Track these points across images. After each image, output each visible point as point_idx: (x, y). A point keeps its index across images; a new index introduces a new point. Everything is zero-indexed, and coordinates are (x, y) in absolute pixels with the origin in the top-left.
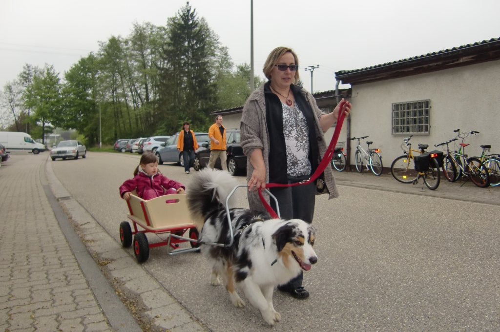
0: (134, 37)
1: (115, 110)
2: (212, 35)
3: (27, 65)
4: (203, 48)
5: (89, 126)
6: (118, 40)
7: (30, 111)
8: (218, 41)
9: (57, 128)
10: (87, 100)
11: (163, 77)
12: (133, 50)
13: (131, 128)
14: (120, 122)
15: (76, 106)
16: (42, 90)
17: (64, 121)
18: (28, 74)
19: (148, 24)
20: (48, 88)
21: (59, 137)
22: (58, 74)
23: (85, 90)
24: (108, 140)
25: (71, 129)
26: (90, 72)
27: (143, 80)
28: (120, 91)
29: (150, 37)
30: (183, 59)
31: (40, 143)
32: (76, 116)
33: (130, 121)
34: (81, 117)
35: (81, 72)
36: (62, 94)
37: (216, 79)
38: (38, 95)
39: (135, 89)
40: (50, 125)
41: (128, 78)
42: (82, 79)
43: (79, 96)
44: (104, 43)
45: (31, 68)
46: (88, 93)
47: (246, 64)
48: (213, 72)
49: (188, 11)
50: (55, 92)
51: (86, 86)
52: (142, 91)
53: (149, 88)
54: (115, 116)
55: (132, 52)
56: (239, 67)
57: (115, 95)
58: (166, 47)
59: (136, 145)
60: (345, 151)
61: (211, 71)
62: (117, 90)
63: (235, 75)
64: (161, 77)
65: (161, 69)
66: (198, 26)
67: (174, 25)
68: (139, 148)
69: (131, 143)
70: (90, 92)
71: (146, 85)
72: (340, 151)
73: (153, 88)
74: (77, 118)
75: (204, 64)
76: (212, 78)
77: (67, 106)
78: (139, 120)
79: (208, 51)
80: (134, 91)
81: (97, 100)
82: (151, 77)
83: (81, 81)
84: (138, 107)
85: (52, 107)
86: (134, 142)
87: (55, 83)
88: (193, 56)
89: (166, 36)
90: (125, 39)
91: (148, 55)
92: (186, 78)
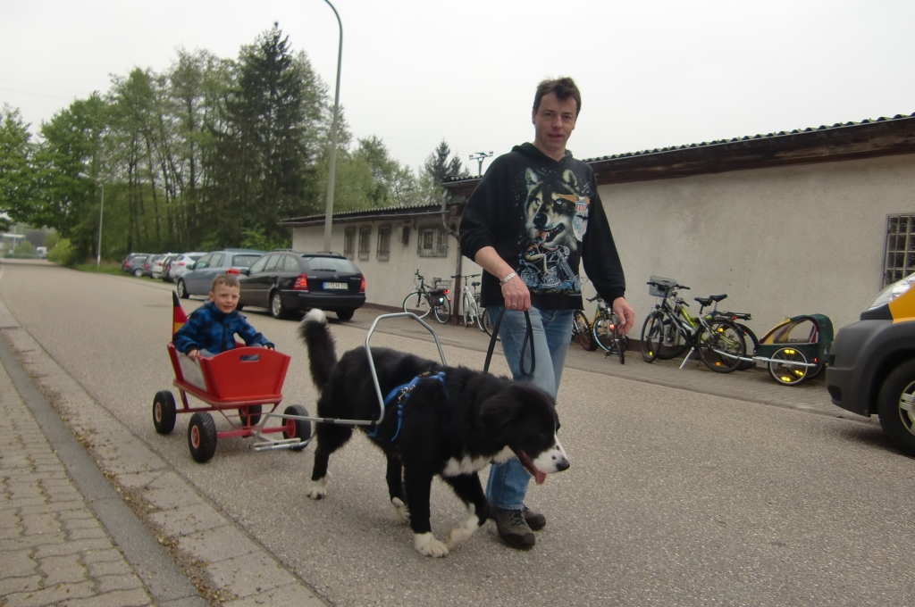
0: (176, 73)
1: (131, 200)
2: (316, 83)
4: (296, 105)
5: (80, 226)
6: (147, 77)
8: (327, 94)
9: (19, 223)
10: (79, 179)
11: (223, 149)
12: (171, 95)
13: (158, 236)
14: (140, 222)
15: (57, 186)
17: (34, 211)
19: (203, 53)
20: (6, 148)
21: (22, 239)
22: (29, 125)
23: (78, 159)
24: (116, 253)
25: (45, 226)
26: (90, 127)
27: (187, 150)
28: (143, 166)
29: (205, 75)
30: (260, 121)
32: (56, 204)
33: (157, 221)
34: (66, 209)
35: (73, 125)
36: (34, 162)
37: (318, 159)
39: (172, 165)
40: (5, 216)
41: (159, 146)
42: (74, 138)
43: (66, 169)
44: (121, 78)
46: (84, 165)
47: (375, 138)
48: (315, 146)
49: (276, 38)
50: (19, 158)
51: (81, 152)
52: (183, 169)
53: (198, 163)
54: (131, 210)
55: (171, 99)
56: (363, 142)
57: (133, 172)
58: (231, 97)
59: (160, 265)
60: (450, 295)
61: (310, 145)
62: (138, 165)
63: (355, 155)
64: (219, 149)
65: (220, 134)
66: (293, 65)
67: (250, 60)
68: (164, 271)
69: (153, 261)
70: (87, 163)
71: (192, 160)
72: (441, 293)
73: (204, 167)
74: (59, 209)
75: (299, 132)
76: (311, 158)
77: (42, 186)
78: (174, 221)
79: (309, 109)
80: (169, 168)
81: (98, 179)
82: (202, 147)
83: (72, 140)
84: (174, 197)
85: (11, 184)
86: (157, 258)
87: (20, 141)
88: (278, 116)
89: (234, 78)
90: (159, 74)
91: (199, 107)
92: (262, 155)
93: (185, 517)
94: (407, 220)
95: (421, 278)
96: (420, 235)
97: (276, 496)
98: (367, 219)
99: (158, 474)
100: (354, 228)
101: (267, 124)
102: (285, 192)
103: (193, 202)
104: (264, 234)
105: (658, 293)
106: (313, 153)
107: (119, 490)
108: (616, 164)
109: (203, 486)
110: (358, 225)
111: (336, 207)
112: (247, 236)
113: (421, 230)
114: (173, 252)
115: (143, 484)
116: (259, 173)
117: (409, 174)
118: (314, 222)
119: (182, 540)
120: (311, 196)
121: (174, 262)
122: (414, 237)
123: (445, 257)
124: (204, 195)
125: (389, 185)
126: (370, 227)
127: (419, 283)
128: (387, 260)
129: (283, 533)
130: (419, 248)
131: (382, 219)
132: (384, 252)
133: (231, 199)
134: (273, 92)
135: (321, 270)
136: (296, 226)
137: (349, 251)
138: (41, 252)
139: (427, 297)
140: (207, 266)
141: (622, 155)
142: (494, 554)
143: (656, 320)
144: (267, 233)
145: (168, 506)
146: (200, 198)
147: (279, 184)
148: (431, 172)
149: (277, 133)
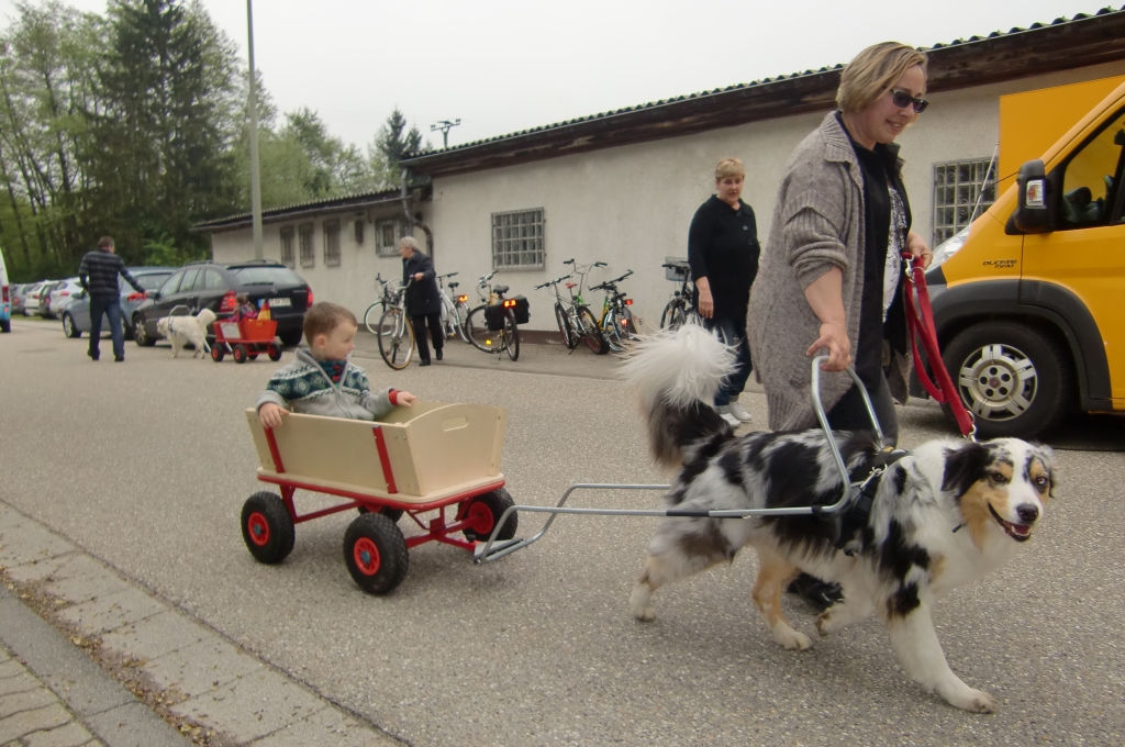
0: (19, 35)
2: (220, 42)
4: (197, 72)
8: (237, 55)
11: (103, 138)
12: (20, 67)
13: (27, 258)
19: (54, 7)
27: (54, 143)
29: (63, 36)
30: (150, 96)
33: (23, 241)
37: (233, 143)
39: (34, 162)
41: (12, 137)
48: (229, 126)
52: (51, 167)
53: (70, 157)
55: (20, 72)
56: (292, 117)
58: (105, 65)
59: (35, 297)
61: (222, 126)
63: (283, 135)
64: (98, 138)
65: (97, 118)
66: (187, 20)
67: (124, 13)
68: (41, 305)
69: (24, 293)
71: (61, 155)
73: (79, 163)
75: (201, 108)
76: (225, 142)
79: (214, 78)
80: (30, 167)
82: (73, 136)
84: (43, 207)
86: (30, 289)
88: (174, 89)
89: (105, 40)
91: (62, 81)
92: (159, 142)
93: (107, 609)
94: (359, 211)
95: (383, 283)
96: (377, 229)
97: (226, 568)
98: (308, 215)
99: (64, 560)
100: (292, 228)
101: (159, 100)
102: (196, 190)
103: (72, 212)
104: (173, 246)
105: (677, 277)
106: (227, 135)
107: (11, 587)
108: (613, 122)
109: (127, 568)
110: (297, 223)
111: (264, 203)
112: (151, 251)
113: (377, 223)
114: (51, 279)
115: (44, 575)
116: (156, 166)
117: (356, 155)
118: (237, 225)
119: (105, 637)
120: (231, 192)
121: (54, 293)
122: (370, 234)
124: (85, 201)
125: (331, 171)
126: (312, 225)
127: (382, 290)
128: (338, 265)
129: (240, 611)
130: (378, 246)
131: (326, 213)
132: (333, 255)
133: (123, 204)
134: (164, 57)
135: (254, 284)
136: (215, 231)
137: (288, 258)
141: (620, 111)
142: (507, 603)
143: (677, 310)
144: (177, 244)
145: (83, 598)
146: (79, 205)
147: (187, 180)
148: (384, 150)
149: (176, 112)
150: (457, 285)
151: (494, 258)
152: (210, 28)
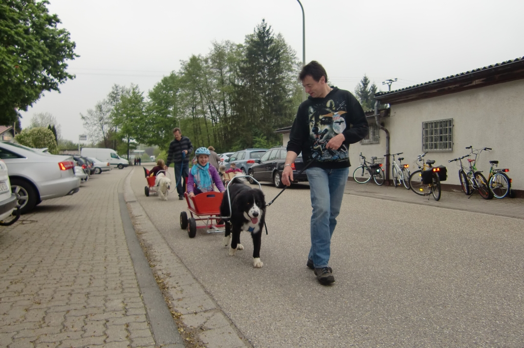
0: (213, 55)
2: (289, 51)
3: (115, 85)
4: (278, 64)
6: (199, 59)
7: (117, 128)
9: (141, 144)
10: (168, 118)
11: (240, 94)
12: (212, 68)
14: (199, 138)
15: (158, 123)
16: (128, 108)
17: (147, 137)
18: (116, 94)
19: (227, 42)
20: (133, 106)
21: (143, 153)
22: (143, 93)
23: (167, 108)
25: (153, 145)
26: (171, 90)
27: (221, 97)
28: (199, 108)
29: (229, 54)
30: (258, 76)
31: (125, 158)
32: (158, 133)
33: (208, 137)
34: (162, 135)
35: (164, 90)
36: (146, 112)
37: (293, 94)
38: (124, 113)
39: (214, 105)
40: (134, 141)
41: (207, 95)
42: (164, 97)
43: (161, 114)
44: (186, 61)
45: (118, 88)
46: (169, 110)
48: (291, 87)
49: (264, 28)
50: (139, 110)
51: (168, 104)
52: (220, 107)
53: (228, 104)
54: (195, 132)
55: (212, 70)
57: (194, 111)
58: (242, 65)
60: (384, 167)
61: (288, 87)
62: (197, 107)
64: (238, 94)
65: (238, 86)
66: (275, 43)
67: (251, 42)
70: (171, 109)
71: (224, 102)
72: (378, 166)
73: (231, 105)
74: (159, 135)
75: (279, 79)
76: (289, 94)
77: (150, 124)
78: (217, 136)
79: (285, 66)
80: (212, 108)
81: (177, 117)
82: (229, 94)
83: (163, 99)
84: (216, 123)
85: (136, 124)
87: (139, 101)
88: (269, 72)
89: (243, 54)
90: (205, 58)
91: (227, 72)
92: (261, 95)
95: (363, 158)
101: (262, 77)
102: (276, 115)
103: (226, 125)
104: (265, 139)
106: (290, 91)
112: (256, 142)
116: (260, 105)
120: (291, 116)
123: (379, 143)
124: (232, 121)
127: (363, 161)
133: (246, 121)
134: (265, 59)
136: (284, 133)
138: (152, 158)
139: (368, 169)
140: (236, 159)
144: (267, 139)
146: (229, 122)
147: (272, 110)
148: (359, 95)
149: (269, 82)
150: (403, 159)
151: (423, 145)
152: (285, 45)
